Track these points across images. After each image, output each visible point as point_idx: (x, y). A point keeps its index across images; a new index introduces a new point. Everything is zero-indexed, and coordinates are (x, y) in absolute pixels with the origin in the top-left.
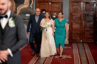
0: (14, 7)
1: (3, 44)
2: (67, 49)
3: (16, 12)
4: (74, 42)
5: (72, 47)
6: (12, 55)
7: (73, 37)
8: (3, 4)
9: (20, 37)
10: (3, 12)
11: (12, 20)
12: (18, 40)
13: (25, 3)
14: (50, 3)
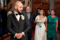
1: (19, 29)
6: (24, 35)
13: (25, 4)
14: (41, 4)
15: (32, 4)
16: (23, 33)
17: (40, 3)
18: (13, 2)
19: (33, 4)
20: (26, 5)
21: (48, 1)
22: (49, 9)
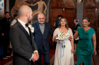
13: (38, 9)
14: (64, 9)
15: (49, 10)
17: (61, 8)
18: (19, 6)
19: (51, 9)
20: (40, 10)
21: (74, 5)
22: (75, 17)
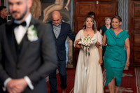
0: (39, 10)
2: (125, 77)
3: (41, 17)
4: (137, 67)
5: (134, 74)
7: (135, 58)
8: (18, 3)
9: (45, 58)
10: (19, 16)
11: (33, 29)
12: (42, 62)
13: (56, 3)
15: (74, 3)
16: (27, 80)
19: (77, 3)
20: (59, 4)
